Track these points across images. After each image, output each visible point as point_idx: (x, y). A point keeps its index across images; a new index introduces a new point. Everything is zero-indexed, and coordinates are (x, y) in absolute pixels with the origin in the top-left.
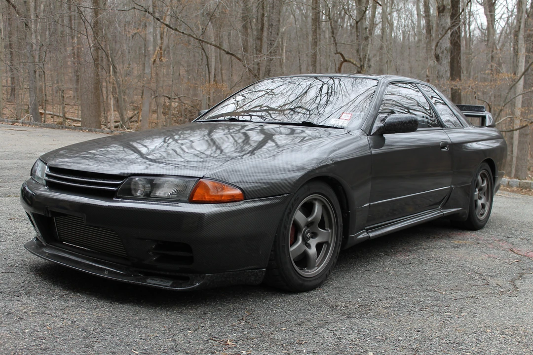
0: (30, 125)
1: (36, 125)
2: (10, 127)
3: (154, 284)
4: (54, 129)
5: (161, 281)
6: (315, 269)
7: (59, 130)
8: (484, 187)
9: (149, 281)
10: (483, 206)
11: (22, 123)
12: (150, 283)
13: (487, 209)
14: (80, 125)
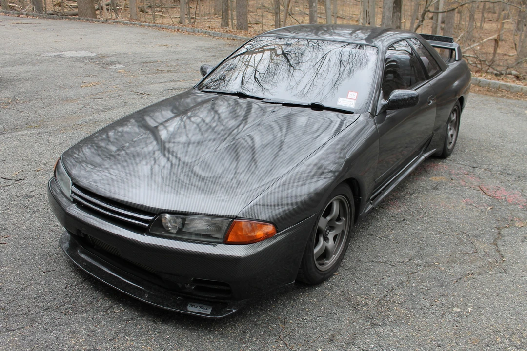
0: (33, 16)
1: (39, 16)
2: (17, 19)
3: (195, 312)
4: (55, 20)
5: (201, 307)
6: (332, 258)
7: (60, 20)
8: (454, 120)
9: (190, 308)
10: (452, 135)
11: (27, 14)
12: (191, 312)
13: (454, 137)
14: (76, 5)
